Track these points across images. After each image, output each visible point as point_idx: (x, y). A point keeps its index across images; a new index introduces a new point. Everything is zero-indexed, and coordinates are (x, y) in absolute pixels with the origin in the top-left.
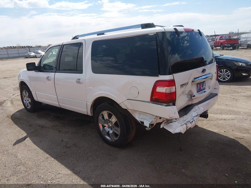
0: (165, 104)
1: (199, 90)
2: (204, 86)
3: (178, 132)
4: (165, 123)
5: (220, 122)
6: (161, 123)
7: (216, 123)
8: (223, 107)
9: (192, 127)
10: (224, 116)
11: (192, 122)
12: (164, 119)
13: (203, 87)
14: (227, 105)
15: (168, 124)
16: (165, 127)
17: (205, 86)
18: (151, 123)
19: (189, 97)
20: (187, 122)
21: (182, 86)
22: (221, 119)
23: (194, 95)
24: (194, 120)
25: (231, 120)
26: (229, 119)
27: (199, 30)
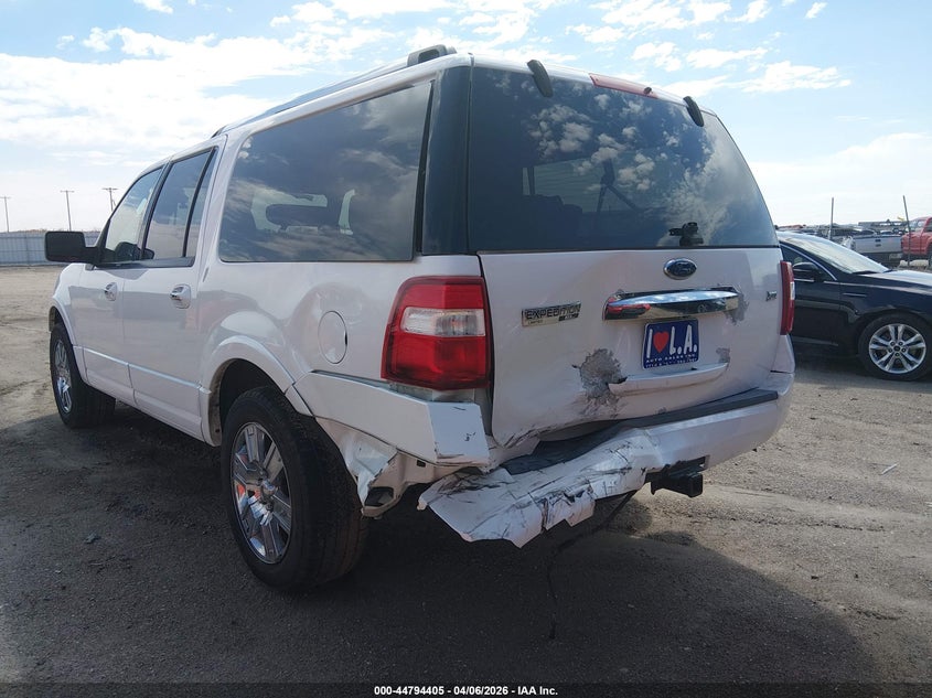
0: (436, 394)
1: (656, 357)
2: (688, 344)
3: (495, 537)
4: (443, 487)
5: (808, 533)
6: (423, 487)
7: (789, 536)
8: (851, 474)
9: (573, 523)
10: (842, 512)
11: (580, 494)
12: (444, 471)
13: (680, 342)
14: (873, 466)
15: (455, 492)
16: (437, 509)
17: (695, 341)
18: (376, 485)
19: (598, 380)
20: (554, 494)
21: (532, 315)
22: (822, 523)
23: (623, 373)
24: (589, 489)
25: (865, 532)
26: (858, 522)
27: (688, 100)
